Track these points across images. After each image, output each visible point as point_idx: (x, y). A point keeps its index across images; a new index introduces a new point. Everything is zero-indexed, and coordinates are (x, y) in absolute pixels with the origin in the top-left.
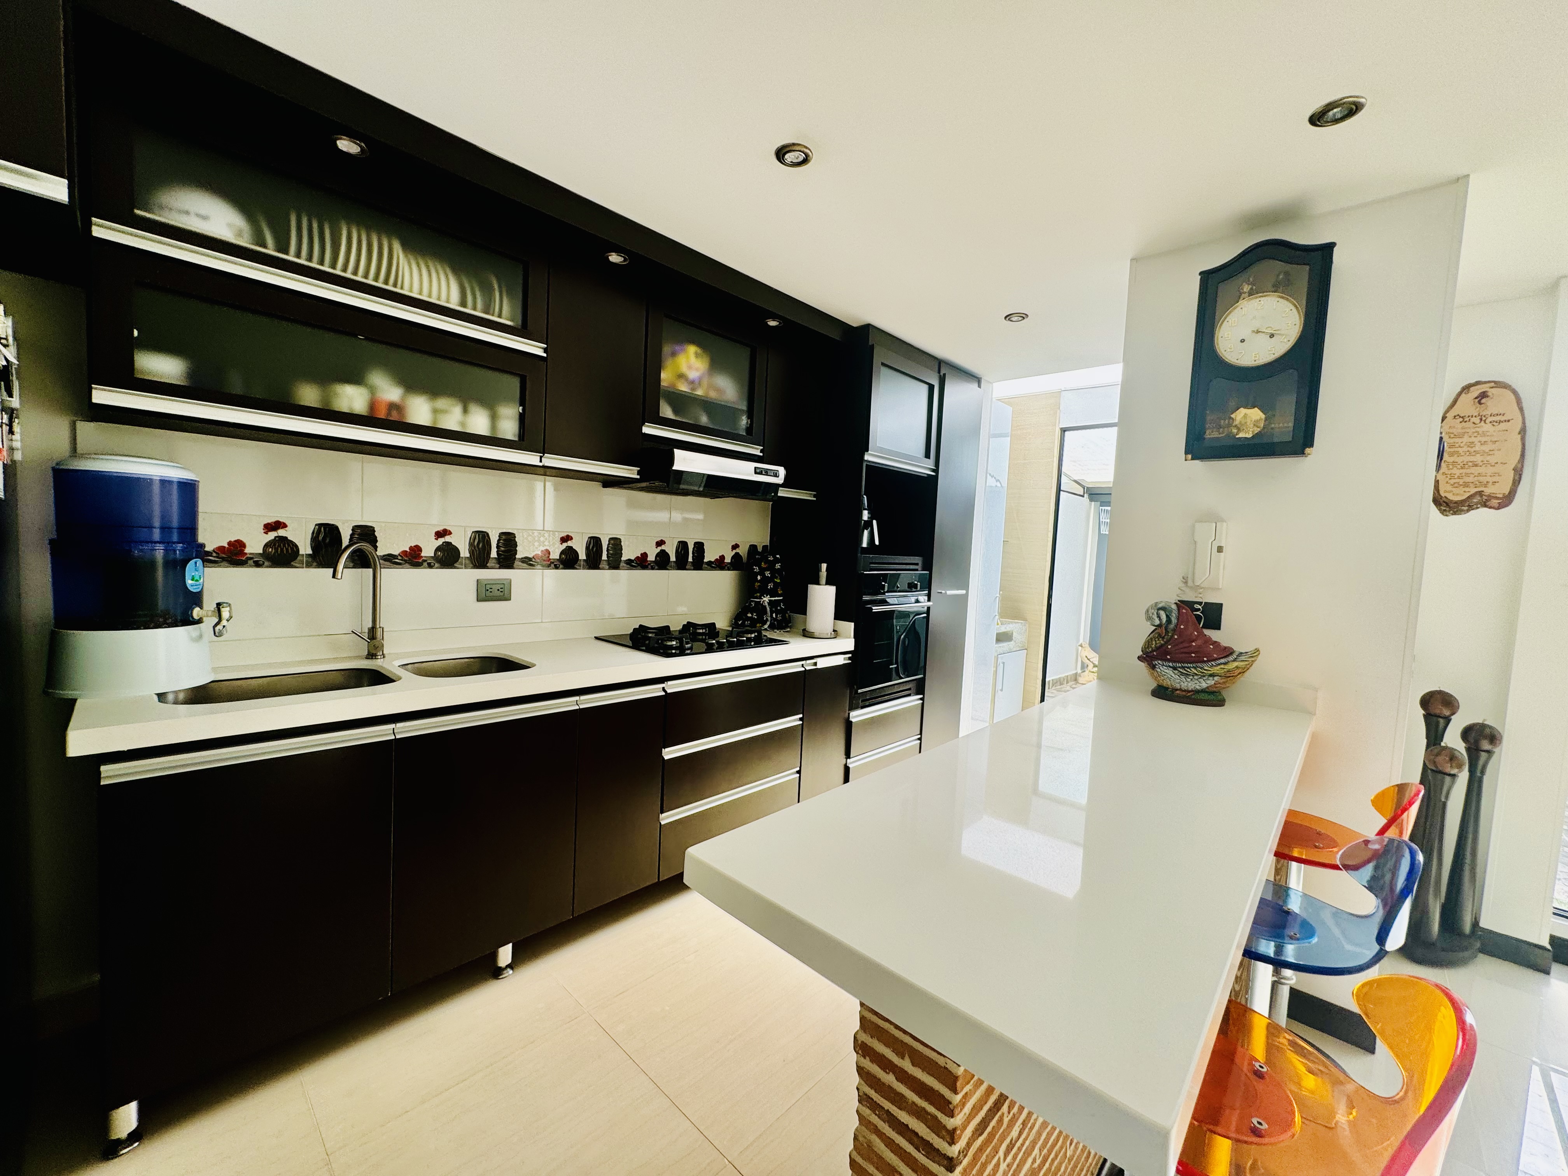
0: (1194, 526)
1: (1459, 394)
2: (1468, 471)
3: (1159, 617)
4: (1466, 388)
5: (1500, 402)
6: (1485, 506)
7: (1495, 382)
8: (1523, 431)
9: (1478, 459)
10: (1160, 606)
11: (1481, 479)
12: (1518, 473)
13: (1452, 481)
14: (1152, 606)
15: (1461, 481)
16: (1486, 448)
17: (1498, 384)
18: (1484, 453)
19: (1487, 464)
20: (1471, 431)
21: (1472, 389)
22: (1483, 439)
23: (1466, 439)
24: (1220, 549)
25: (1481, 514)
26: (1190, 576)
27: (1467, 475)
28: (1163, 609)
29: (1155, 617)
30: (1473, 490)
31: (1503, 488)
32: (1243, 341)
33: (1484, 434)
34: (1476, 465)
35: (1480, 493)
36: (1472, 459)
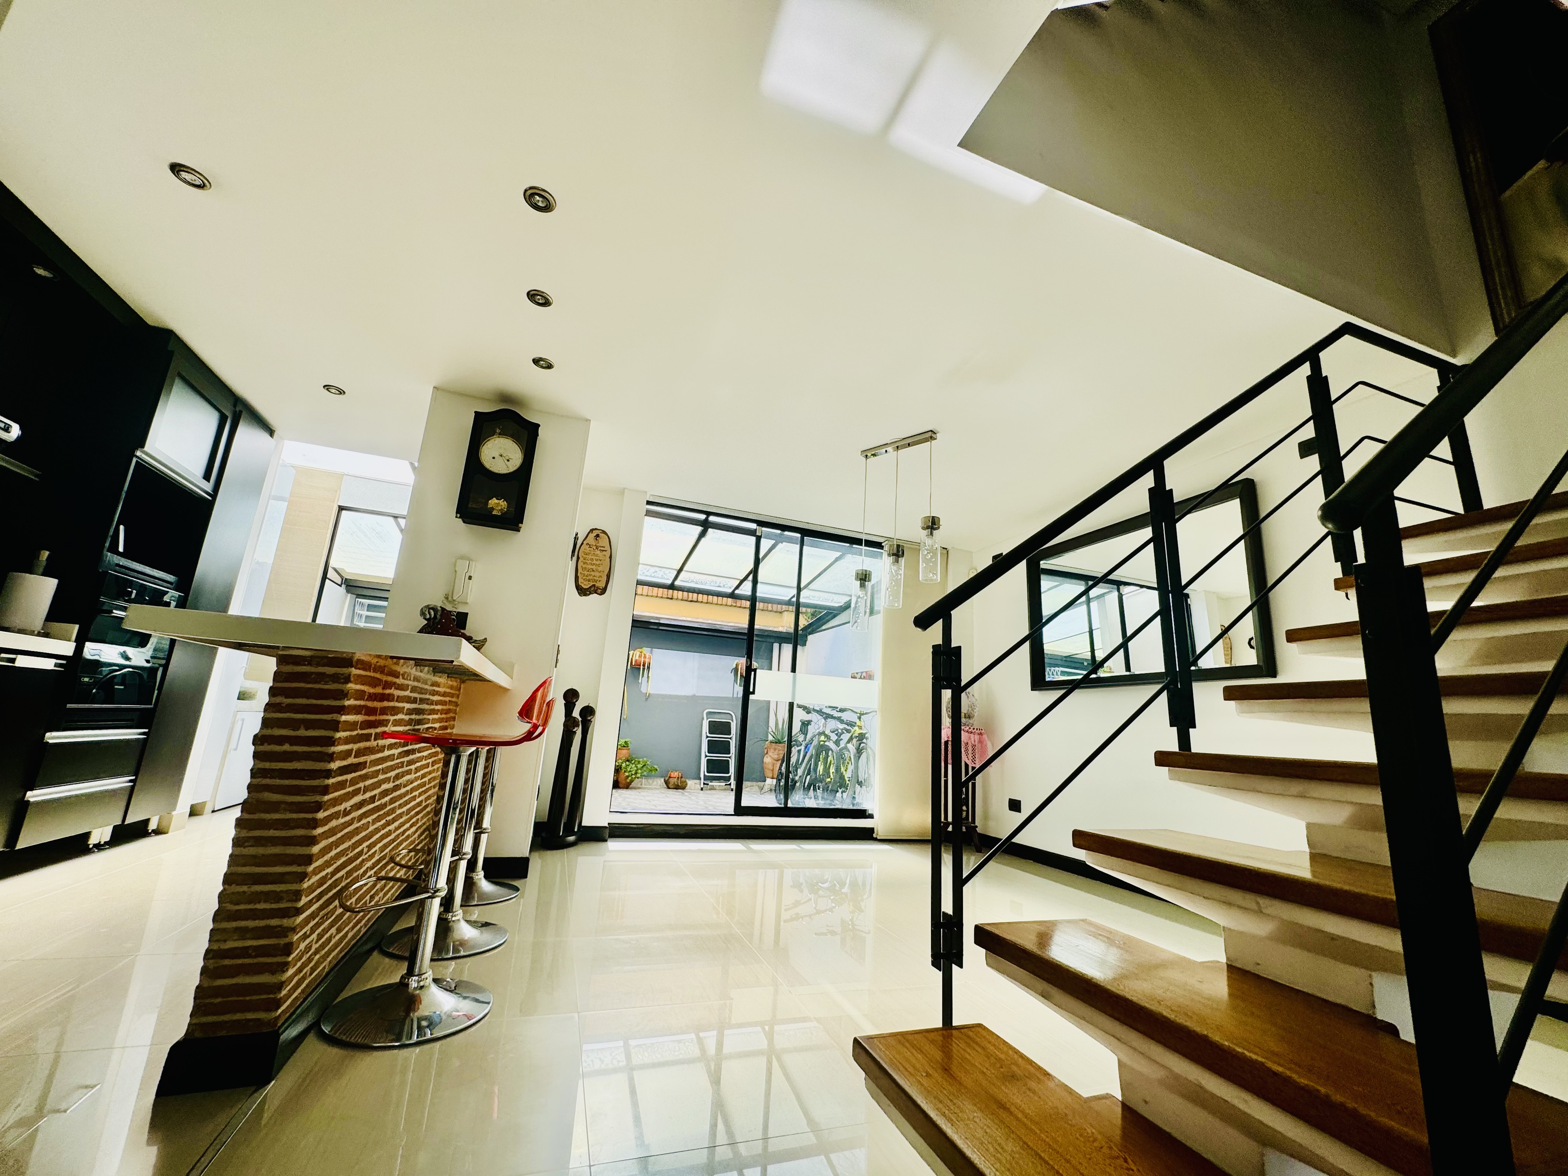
0: (456, 562)
1: (589, 533)
2: (590, 573)
3: (429, 613)
4: (592, 530)
5: (603, 541)
6: (596, 593)
7: (603, 531)
8: (611, 557)
9: (594, 567)
10: (431, 606)
11: (595, 578)
12: (608, 576)
13: (584, 578)
14: (425, 606)
15: (588, 578)
16: (598, 563)
17: (604, 532)
18: (597, 565)
19: (597, 570)
20: (592, 552)
21: (594, 531)
22: (597, 558)
23: (590, 557)
24: (470, 578)
25: (594, 596)
26: (450, 595)
27: (590, 575)
28: (433, 609)
29: (427, 613)
30: (592, 584)
31: (601, 585)
32: (494, 458)
33: (597, 555)
34: (593, 571)
35: (594, 585)
36: (592, 567)
